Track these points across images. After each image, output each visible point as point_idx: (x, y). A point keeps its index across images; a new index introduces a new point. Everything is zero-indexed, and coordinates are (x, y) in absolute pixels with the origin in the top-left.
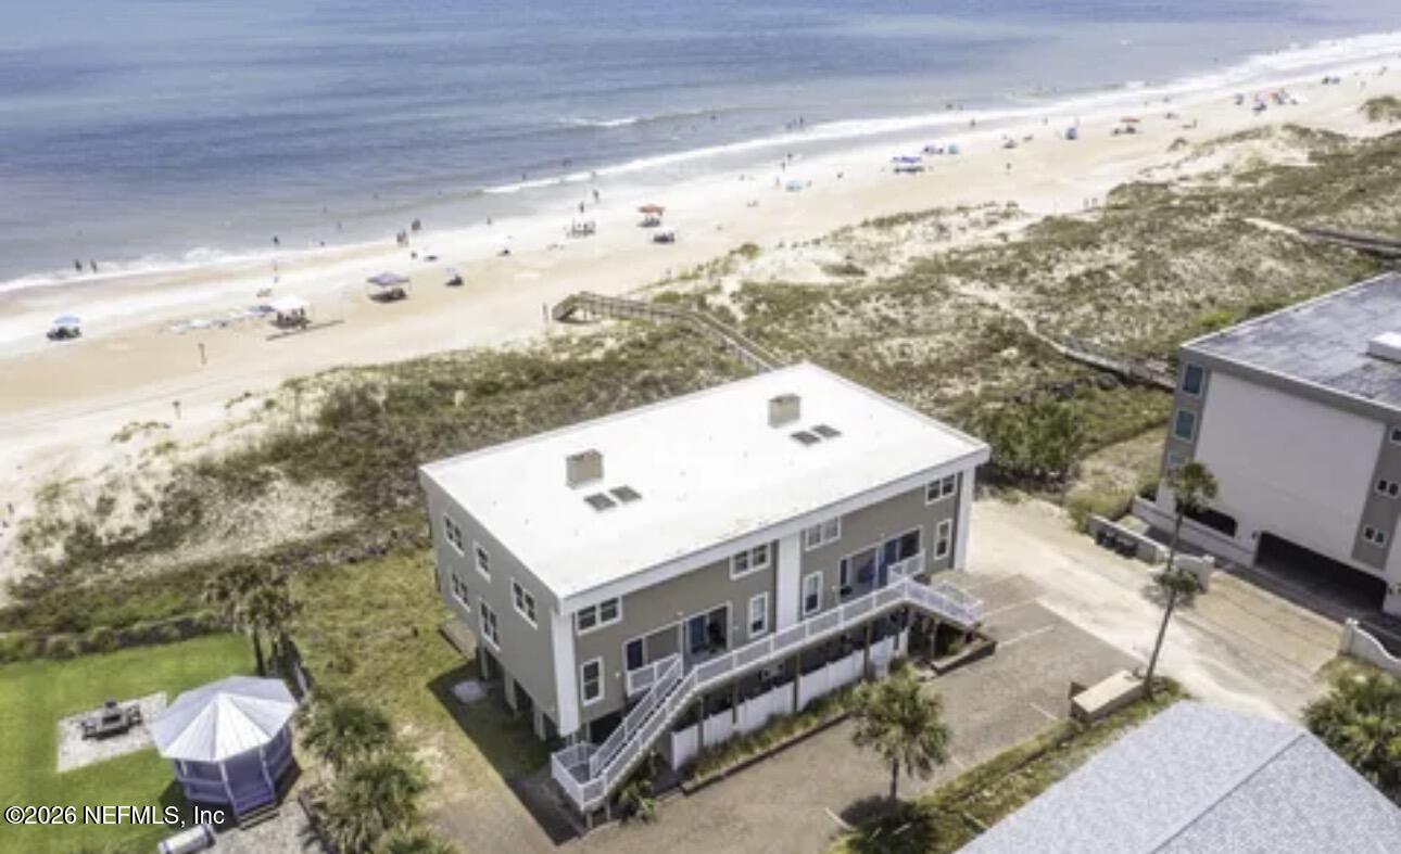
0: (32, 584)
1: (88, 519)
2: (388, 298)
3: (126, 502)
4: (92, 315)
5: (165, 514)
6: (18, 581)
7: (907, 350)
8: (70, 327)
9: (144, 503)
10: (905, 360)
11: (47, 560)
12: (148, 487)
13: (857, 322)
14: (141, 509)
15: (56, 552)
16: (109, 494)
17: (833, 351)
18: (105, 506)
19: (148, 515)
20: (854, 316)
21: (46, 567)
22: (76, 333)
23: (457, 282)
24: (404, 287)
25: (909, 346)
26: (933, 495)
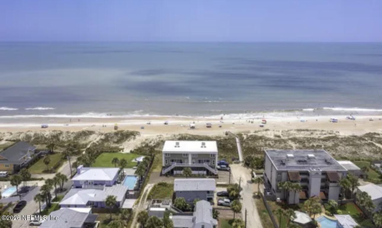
1: (148, 143)
2: (208, 127)
3: (153, 142)
4: (171, 122)
8: (167, 123)
12: (156, 141)
13: (264, 144)
14: (154, 143)
15: (144, 145)
18: (150, 142)
22: (167, 124)
23: (220, 127)
24: (211, 126)
26: (211, 156)
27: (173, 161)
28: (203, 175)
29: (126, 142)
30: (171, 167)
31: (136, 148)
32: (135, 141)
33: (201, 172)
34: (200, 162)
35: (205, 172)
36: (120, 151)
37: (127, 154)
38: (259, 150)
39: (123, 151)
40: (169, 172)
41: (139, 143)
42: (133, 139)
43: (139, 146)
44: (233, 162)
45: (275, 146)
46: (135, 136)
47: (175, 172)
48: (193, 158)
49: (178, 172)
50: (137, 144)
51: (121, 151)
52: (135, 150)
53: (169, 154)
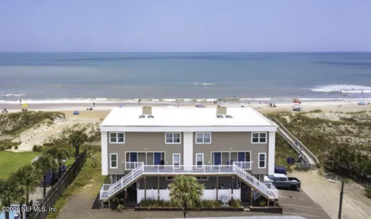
0: (59, 141)
3: (89, 130)
5: (96, 135)
6: (57, 139)
7: (349, 140)
9: (93, 131)
10: (347, 143)
11: (65, 137)
12: (95, 128)
13: (335, 130)
14: (91, 132)
16: (86, 127)
17: (316, 135)
19: (92, 134)
20: (334, 128)
21: (64, 138)
25: (351, 139)
26: (255, 140)
27: (133, 157)
28: (232, 202)
29: (32, 129)
30: (127, 177)
31: (48, 142)
32: (51, 128)
33: (225, 194)
34: (217, 158)
35: (237, 194)
36: (10, 147)
37: (25, 153)
38: (332, 142)
39: (16, 148)
40: (120, 195)
41: (58, 132)
42: (46, 124)
43: (57, 137)
44: (292, 167)
45: (362, 135)
46: (53, 119)
47: (141, 194)
48: (196, 149)
49: (152, 193)
50: (54, 133)
51: (13, 147)
52: (45, 145)
53: (121, 135)
